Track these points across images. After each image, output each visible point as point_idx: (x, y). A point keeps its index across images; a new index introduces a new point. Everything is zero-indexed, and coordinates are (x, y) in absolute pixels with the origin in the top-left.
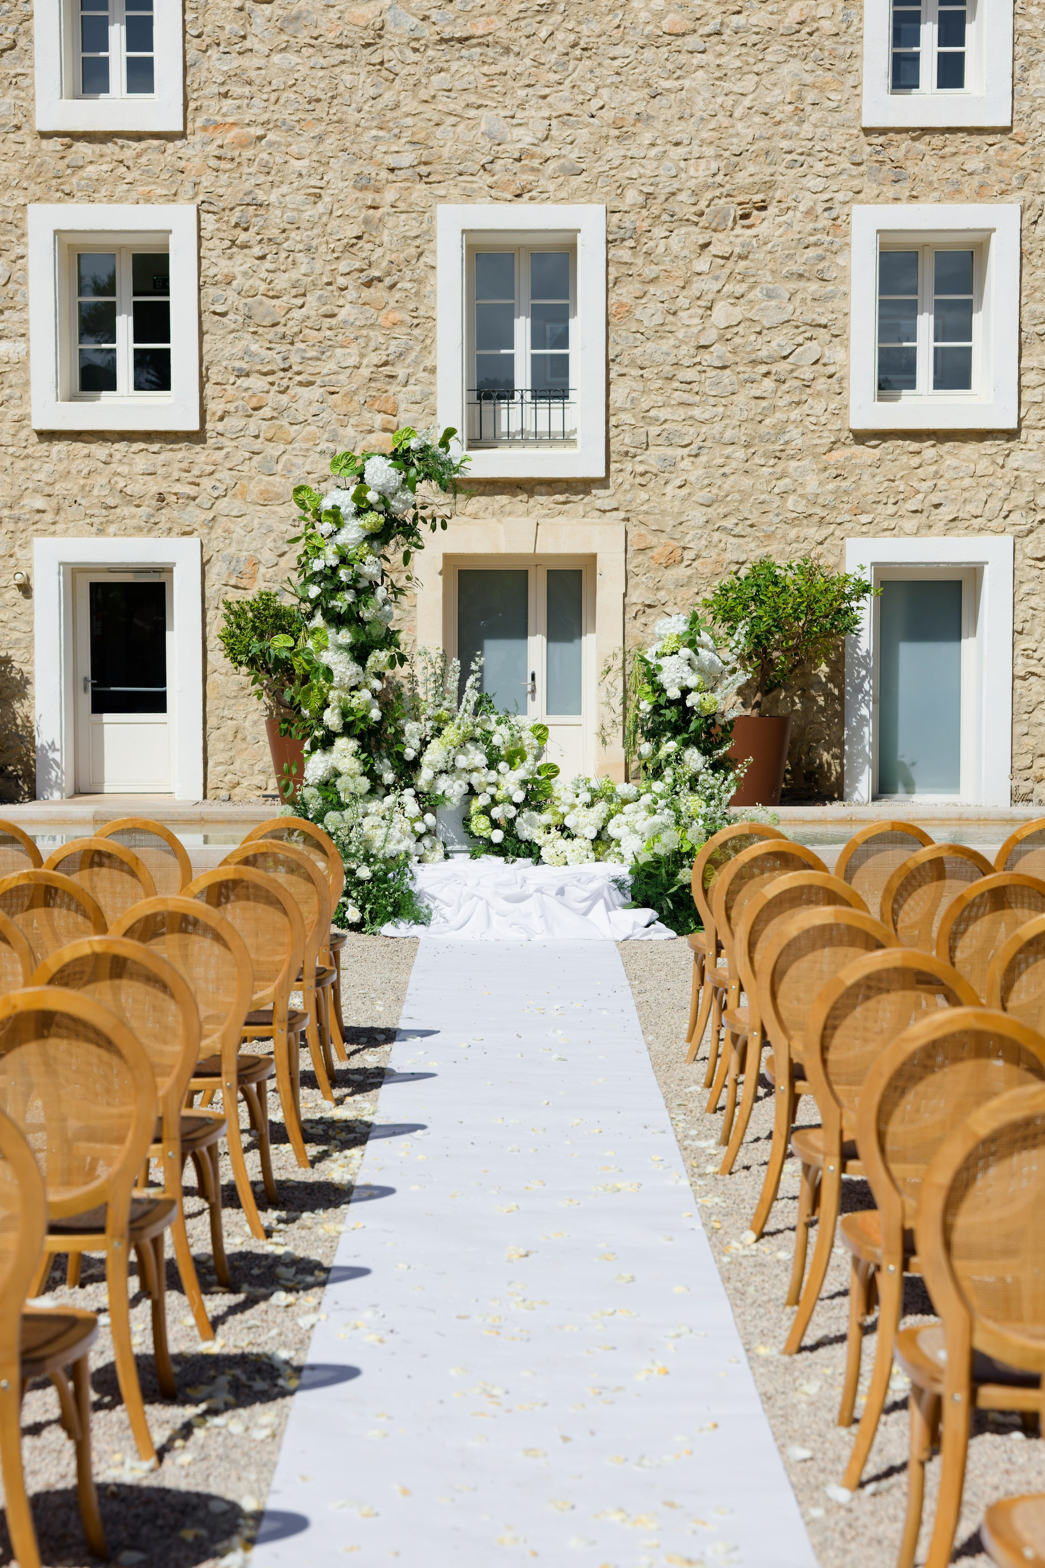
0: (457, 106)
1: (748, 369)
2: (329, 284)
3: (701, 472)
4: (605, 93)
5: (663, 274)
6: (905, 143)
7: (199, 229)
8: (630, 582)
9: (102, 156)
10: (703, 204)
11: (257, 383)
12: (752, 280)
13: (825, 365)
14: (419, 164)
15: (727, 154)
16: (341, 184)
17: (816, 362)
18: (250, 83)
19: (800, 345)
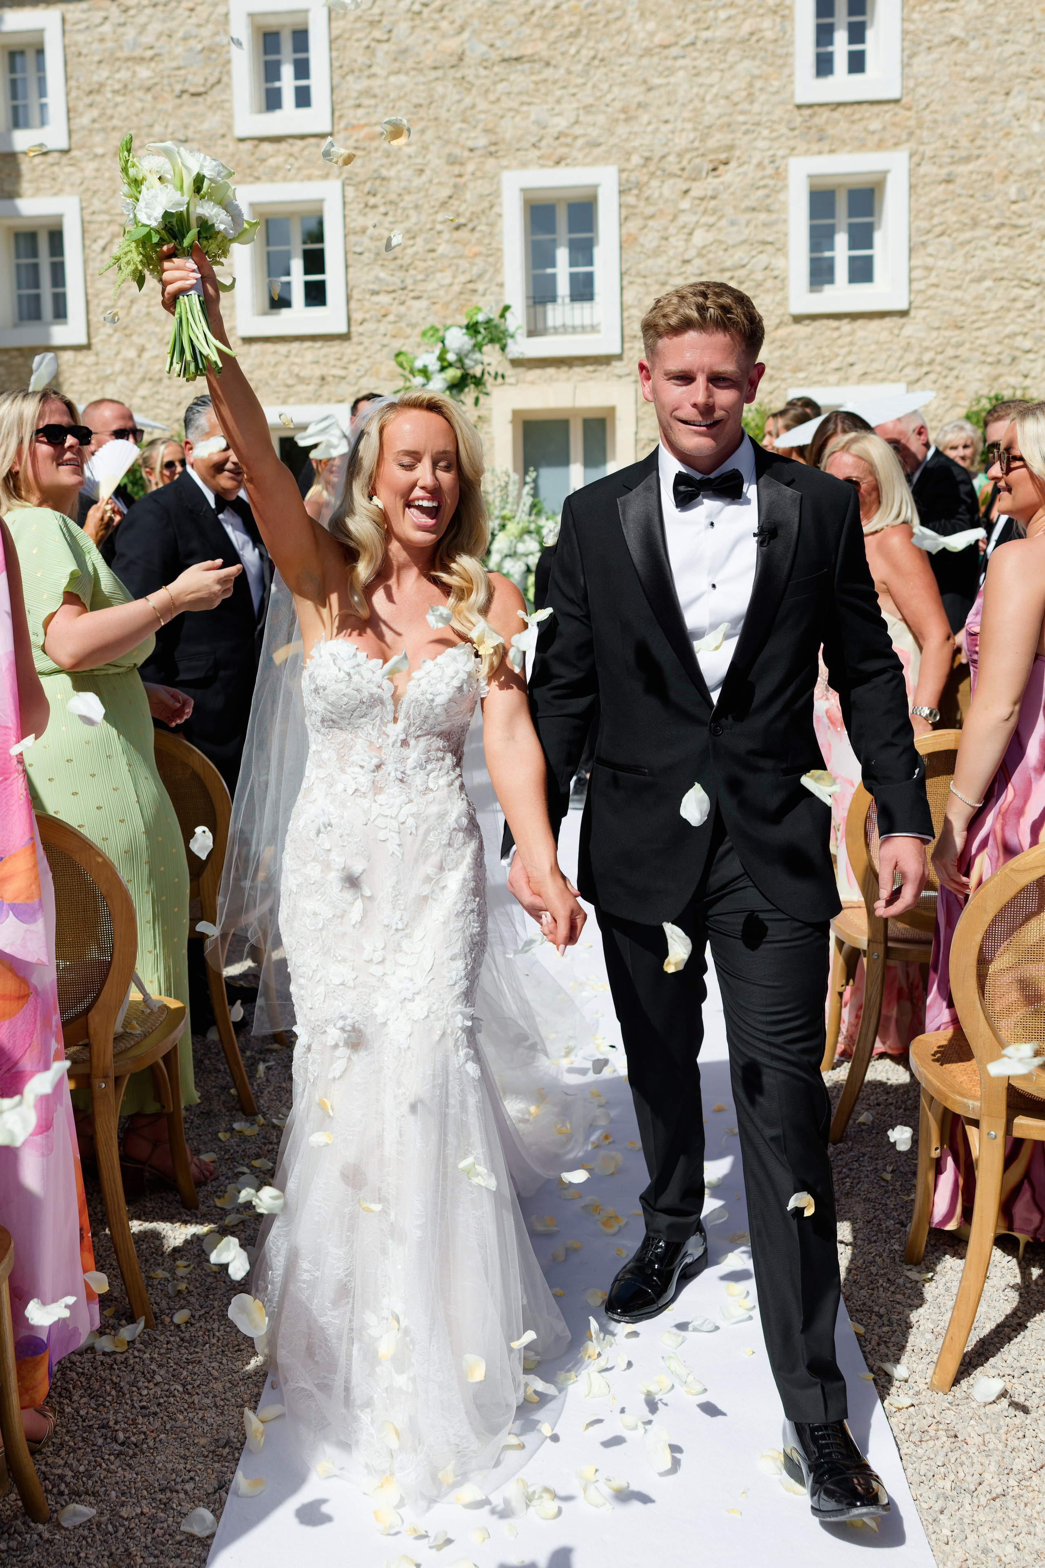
0: (514, 104)
2: (431, 229)
4: (616, 90)
5: (658, 212)
6: (826, 113)
7: (344, 197)
8: (640, 424)
9: (279, 151)
10: (685, 163)
11: (384, 299)
12: (720, 213)
13: (772, 269)
14: (490, 144)
15: (701, 127)
16: (438, 162)
17: (766, 268)
18: (375, 96)
19: (753, 257)
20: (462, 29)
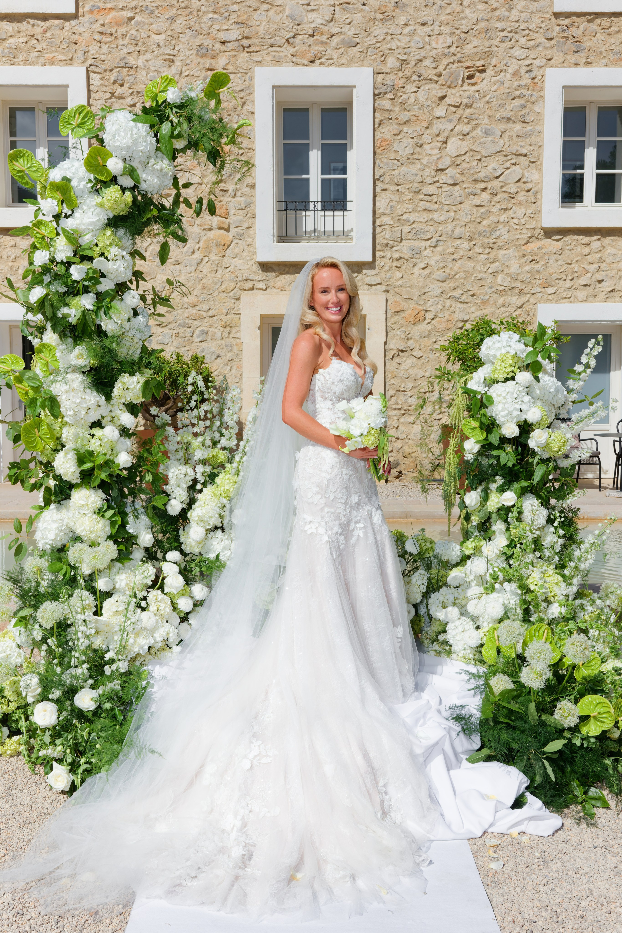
1: (472, 186)
3: (438, 258)
5: (413, 118)
6: (583, 24)
7: (89, 85)
8: (389, 334)
9: (19, 32)
10: (441, 68)
12: (475, 122)
13: (524, 183)
14: (243, 38)
15: (458, 32)
16: (188, 53)
17: (519, 181)
19: (507, 169)
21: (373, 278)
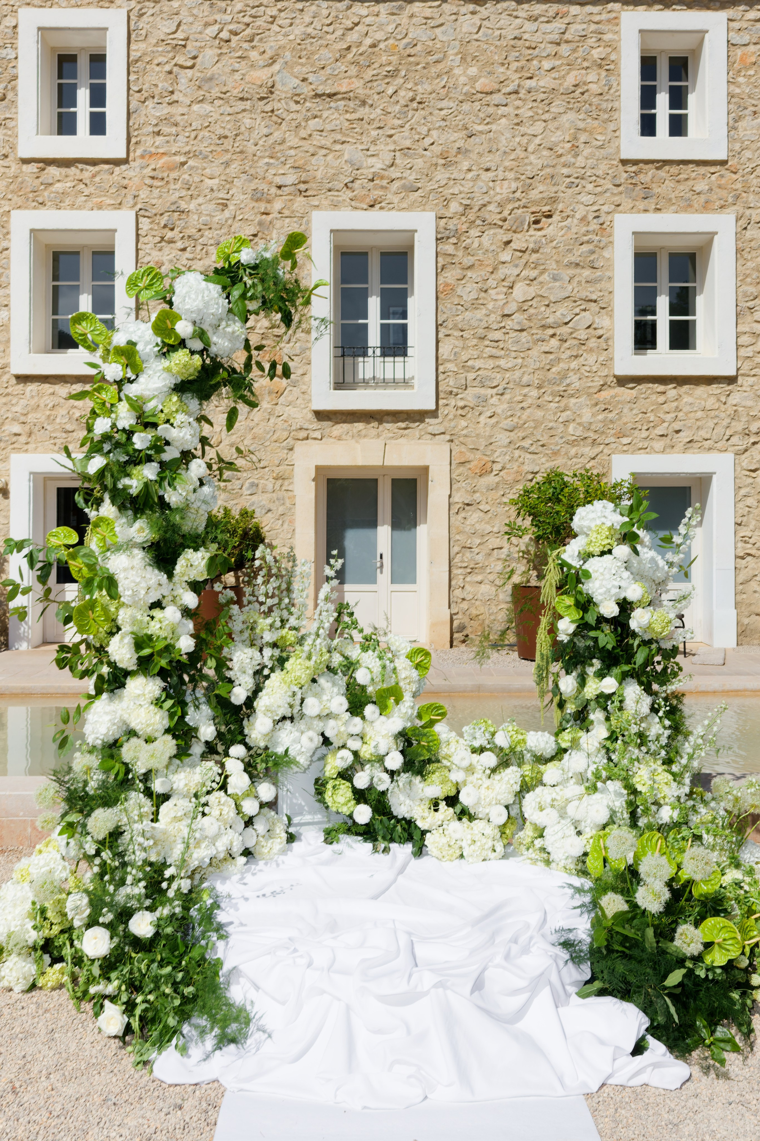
0: (327, 142)
1: (540, 332)
3: (505, 406)
4: (434, 133)
5: (477, 263)
6: (651, 172)
7: (137, 229)
8: (454, 487)
9: (67, 176)
10: (506, 213)
12: (542, 267)
13: (595, 329)
14: (299, 183)
15: (523, 177)
16: (242, 197)
17: (588, 327)
18: (176, 125)
19: (577, 314)
20: (273, 60)
21: (436, 427)
